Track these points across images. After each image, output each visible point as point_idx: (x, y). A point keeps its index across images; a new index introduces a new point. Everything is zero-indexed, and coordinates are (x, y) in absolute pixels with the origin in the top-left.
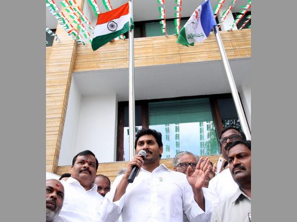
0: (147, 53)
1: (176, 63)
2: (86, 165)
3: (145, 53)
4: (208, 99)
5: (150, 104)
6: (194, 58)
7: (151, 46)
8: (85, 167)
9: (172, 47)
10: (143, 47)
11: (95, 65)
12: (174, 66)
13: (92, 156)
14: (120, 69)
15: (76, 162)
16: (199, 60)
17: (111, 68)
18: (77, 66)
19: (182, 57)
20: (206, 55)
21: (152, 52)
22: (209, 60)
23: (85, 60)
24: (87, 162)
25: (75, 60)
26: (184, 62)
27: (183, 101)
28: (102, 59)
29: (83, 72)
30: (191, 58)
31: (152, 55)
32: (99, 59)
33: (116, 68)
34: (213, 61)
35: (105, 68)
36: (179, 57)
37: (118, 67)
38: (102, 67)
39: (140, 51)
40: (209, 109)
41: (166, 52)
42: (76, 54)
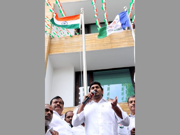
0: (92, 43)
1: (109, 48)
2: (58, 103)
3: (91, 43)
4: (128, 69)
5: (94, 73)
6: (120, 45)
7: (94, 39)
8: (57, 105)
9: (107, 39)
10: (90, 39)
11: (61, 50)
12: (108, 50)
13: (60, 99)
14: (76, 52)
15: (53, 103)
16: (123, 47)
17: (71, 52)
18: (51, 51)
19: (113, 45)
20: (127, 43)
21: (95, 42)
22: (129, 46)
23: (55, 47)
24: (58, 102)
25: (50, 47)
26: (114, 48)
27: (114, 71)
28: (66, 47)
29: (55, 54)
30: (118, 45)
31: (95, 44)
32: (64, 47)
33: (74, 52)
34: (130, 47)
35: (68, 52)
36: (111, 45)
37: (76, 51)
38: (66, 51)
39: (88, 42)
40: (129, 75)
41: (103, 42)
42: (50, 44)
